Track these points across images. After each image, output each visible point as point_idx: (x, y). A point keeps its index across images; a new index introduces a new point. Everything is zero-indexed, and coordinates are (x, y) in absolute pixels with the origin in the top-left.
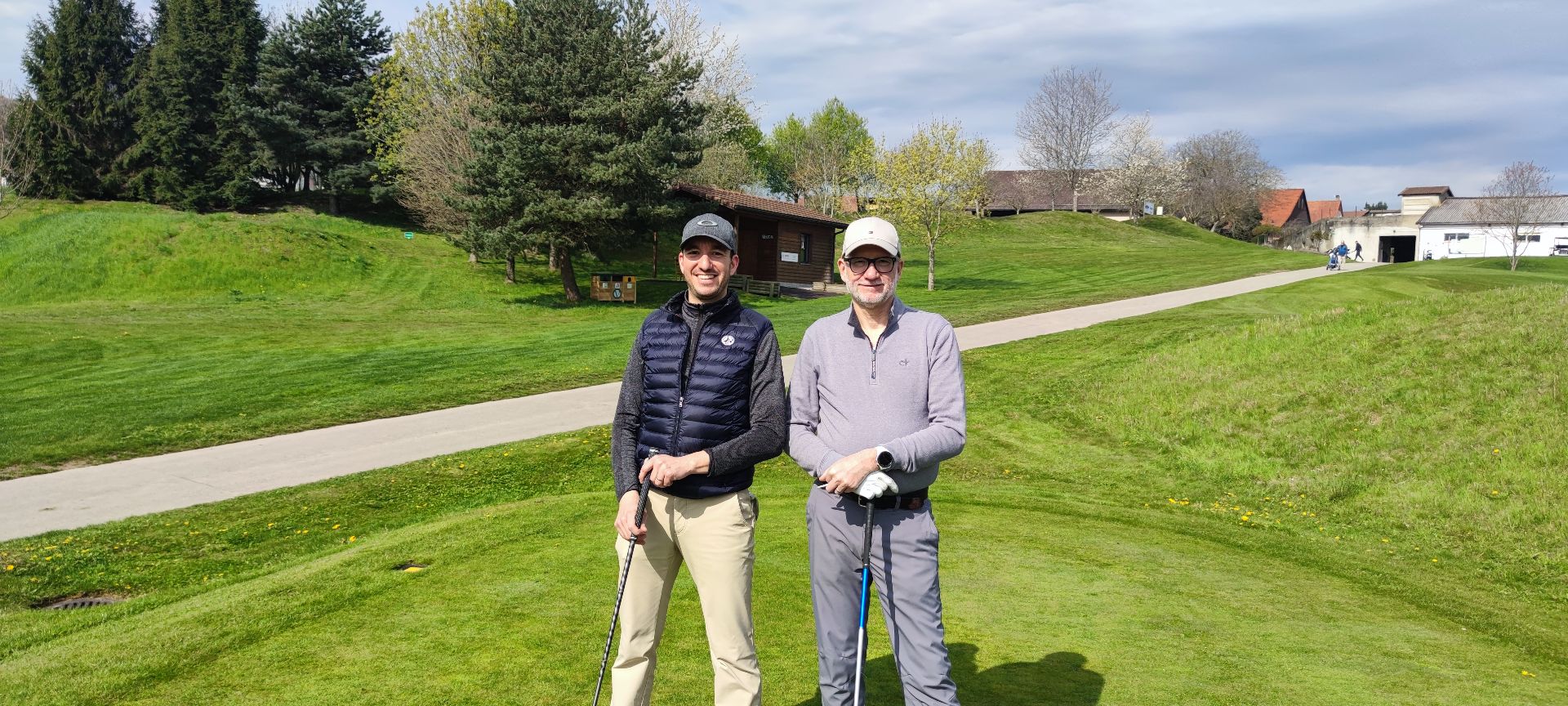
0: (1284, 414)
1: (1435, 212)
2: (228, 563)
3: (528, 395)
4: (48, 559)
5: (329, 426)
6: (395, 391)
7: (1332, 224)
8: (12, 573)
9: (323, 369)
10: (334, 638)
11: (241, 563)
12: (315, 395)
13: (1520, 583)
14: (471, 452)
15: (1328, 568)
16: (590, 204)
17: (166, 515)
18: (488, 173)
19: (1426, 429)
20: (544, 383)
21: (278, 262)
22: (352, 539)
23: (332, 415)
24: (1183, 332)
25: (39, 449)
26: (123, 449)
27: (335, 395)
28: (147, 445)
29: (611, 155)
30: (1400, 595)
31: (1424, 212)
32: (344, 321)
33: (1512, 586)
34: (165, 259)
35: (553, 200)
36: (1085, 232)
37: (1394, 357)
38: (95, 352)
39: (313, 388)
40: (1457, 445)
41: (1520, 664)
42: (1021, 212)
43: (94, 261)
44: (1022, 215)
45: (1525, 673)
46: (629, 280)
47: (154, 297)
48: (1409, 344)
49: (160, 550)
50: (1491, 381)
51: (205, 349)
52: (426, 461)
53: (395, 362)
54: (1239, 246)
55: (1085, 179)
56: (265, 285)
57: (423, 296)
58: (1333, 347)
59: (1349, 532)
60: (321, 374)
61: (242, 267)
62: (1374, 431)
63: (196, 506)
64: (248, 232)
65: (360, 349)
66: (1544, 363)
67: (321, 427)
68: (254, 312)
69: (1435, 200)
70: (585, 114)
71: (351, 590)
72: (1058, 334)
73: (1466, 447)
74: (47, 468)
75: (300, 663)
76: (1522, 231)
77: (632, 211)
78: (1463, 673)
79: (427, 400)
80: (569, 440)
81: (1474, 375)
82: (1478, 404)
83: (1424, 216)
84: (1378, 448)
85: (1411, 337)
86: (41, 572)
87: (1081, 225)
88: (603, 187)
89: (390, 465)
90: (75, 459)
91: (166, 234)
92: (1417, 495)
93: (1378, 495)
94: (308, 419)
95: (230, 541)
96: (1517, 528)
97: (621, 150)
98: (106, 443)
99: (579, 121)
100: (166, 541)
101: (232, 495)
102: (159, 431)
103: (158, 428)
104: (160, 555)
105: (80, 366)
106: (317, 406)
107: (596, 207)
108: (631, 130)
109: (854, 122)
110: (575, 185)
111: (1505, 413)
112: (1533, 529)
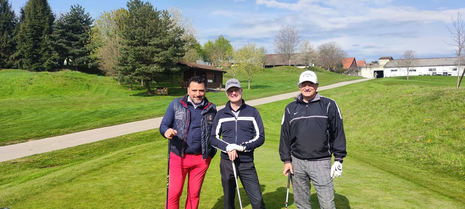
1: (388, 64)
2: (81, 159)
3: (143, 120)
5: (93, 129)
6: (108, 120)
7: (361, 68)
8: (33, 162)
9: (88, 115)
10: (123, 165)
11: (84, 159)
12: (87, 121)
14: (132, 134)
16: (154, 68)
18: (125, 60)
19: (361, 120)
20: (147, 117)
21: (64, 86)
23: (94, 126)
25: (21, 137)
26: (43, 136)
27: (92, 121)
28: (48, 135)
29: (159, 55)
31: (385, 64)
32: (86, 102)
34: (30, 86)
35: (144, 67)
36: (292, 72)
37: (359, 104)
38: (20, 113)
43: (9, 87)
44: (275, 67)
46: (165, 89)
47: (28, 97)
49: (63, 157)
51: (50, 111)
52: (122, 136)
53: (106, 113)
54: (336, 74)
55: (292, 57)
56: (60, 93)
57: (107, 95)
60: (86, 116)
61: (53, 88)
64: (54, 78)
65: (94, 110)
66: (389, 104)
67: (91, 129)
68: (59, 100)
69: (388, 60)
70: (152, 43)
71: (121, 158)
72: (281, 101)
74: (24, 141)
76: (410, 68)
77: (166, 70)
79: (117, 122)
80: (156, 130)
81: (374, 107)
82: (373, 114)
83: (385, 65)
86: (39, 162)
87: (291, 70)
88: (158, 63)
89: (113, 137)
90: (31, 139)
91: (30, 79)
94: (87, 128)
95: (79, 155)
96: (373, 140)
97: (163, 53)
98: (37, 135)
99: (150, 45)
100: (64, 155)
101: (76, 145)
102: (50, 131)
103: (49, 131)
104: (64, 158)
105: (17, 116)
106: (88, 124)
107: (156, 69)
108: (165, 47)
109: (227, 42)
110: (150, 63)
111: (378, 116)
112: (376, 140)
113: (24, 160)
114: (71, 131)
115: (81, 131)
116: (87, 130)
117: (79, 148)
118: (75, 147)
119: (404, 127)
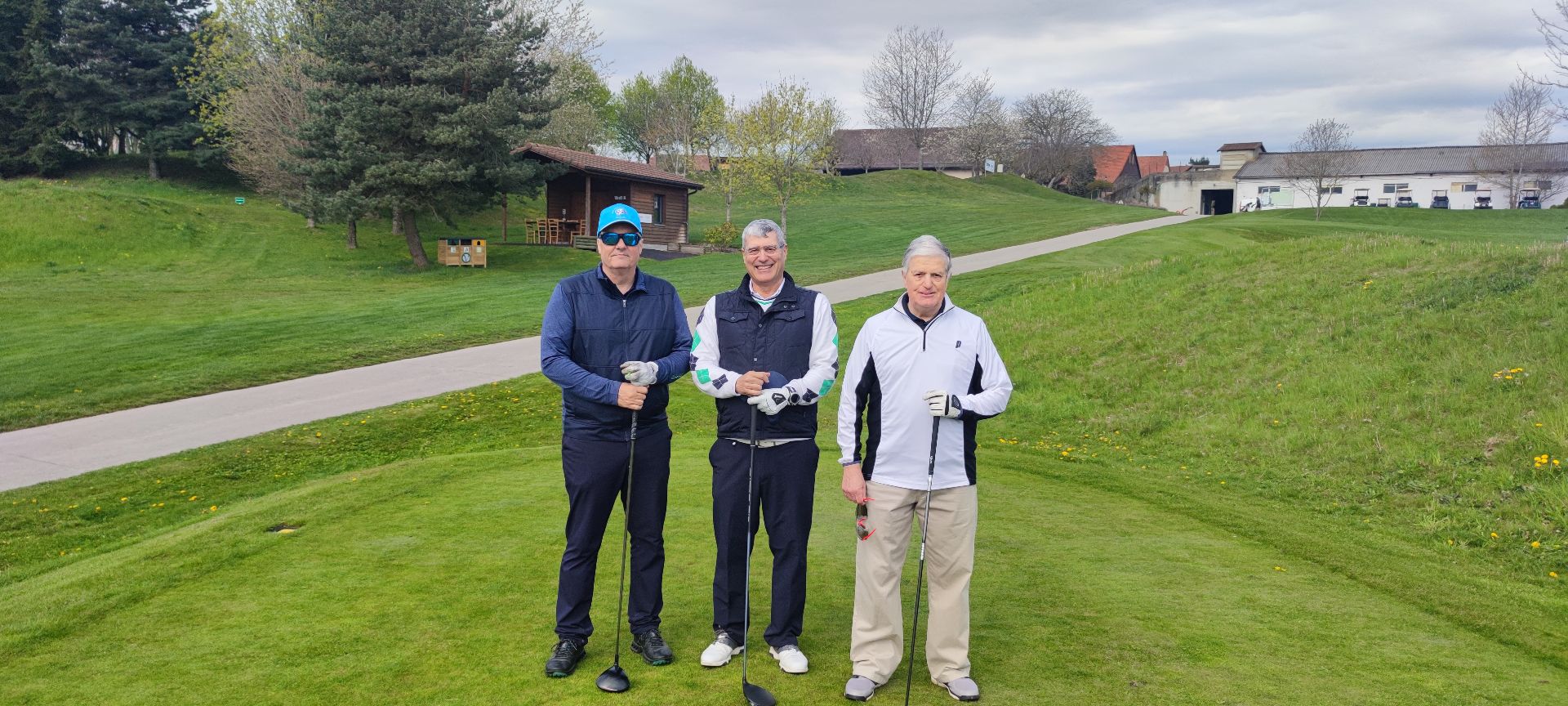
0: (1103, 358)
1: (1250, 167)
2: (83, 538)
3: (381, 362)
5: (173, 399)
6: (243, 361)
7: (1159, 179)
9: (161, 342)
10: (218, 594)
11: (98, 538)
12: (155, 369)
13: (1291, 499)
14: (327, 421)
15: (1129, 493)
16: (434, 168)
17: (9, 494)
18: (326, 135)
19: (1223, 369)
20: (396, 351)
21: (97, 231)
22: (213, 508)
23: (176, 389)
24: (1017, 285)
27: (176, 368)
29: (455, 117)
30: (1188, 513)
31: (1239, 167)
32: (175, 292)
33: (1284, 501)
35: (398, 164)
36: (930, 190)
37: (1200, 304)
39: (152, 361)
40: (1248, 381)
41: (1276, 561)
42: (870, 171)
44: (874, 173)
45: (1278, 568)
46: (479, 243)
48: (1213, 291)
50: (1280, 323)
51: (25, 325)
52: (281, 431)
53: (237, 333)
54: (1074, 201)
55: (930, 138)
56: (82, 255)
57: (260, 264)
58: (1149, 296)
59: (1154, 462)
60: (157, 348)
61: (56, 237)
62: (1180, 371)
63: (42, 484)
64: (61, 200)
65: (197, 321)
66: (1325, 306)
67: (166, 401)
68: (74, 285)
69: (1250, 155)
70: (425, 75)
71: (226, 552)
73: (1255, 383)
75: (188, 617)
76: (1325, 183)
77: (480, 173)
78: (1228, 571)
79: (275, 371)
80: (427, 406)
81: (1266, 318)
82: (1267, 345)
83: (1240, 171)
84: (1182, 387)
85: (1215, 286)
87: (926, 183)
88: (448, 150)
89: (244, 436)
92: (1212, 427)
93: (1181, 428)
94: (149, 394)
95: (83, 517)
96: (1292, 452)
97: (465, 110)
99: (420, 81)
100: (15, 519)
101: (77, 473)
104: (10, 533)
106: (158, 379)
107: (441, 170)
108: (476, 90)
109: (704, 81)
110: (417, 147)
111: (1289, 352)
112: (1305, 452)
114: (78, 409)
115: (120, 408)
116: (148, 403)
117: (90, 485)
118: (75, 478)
119: (1414, 399)
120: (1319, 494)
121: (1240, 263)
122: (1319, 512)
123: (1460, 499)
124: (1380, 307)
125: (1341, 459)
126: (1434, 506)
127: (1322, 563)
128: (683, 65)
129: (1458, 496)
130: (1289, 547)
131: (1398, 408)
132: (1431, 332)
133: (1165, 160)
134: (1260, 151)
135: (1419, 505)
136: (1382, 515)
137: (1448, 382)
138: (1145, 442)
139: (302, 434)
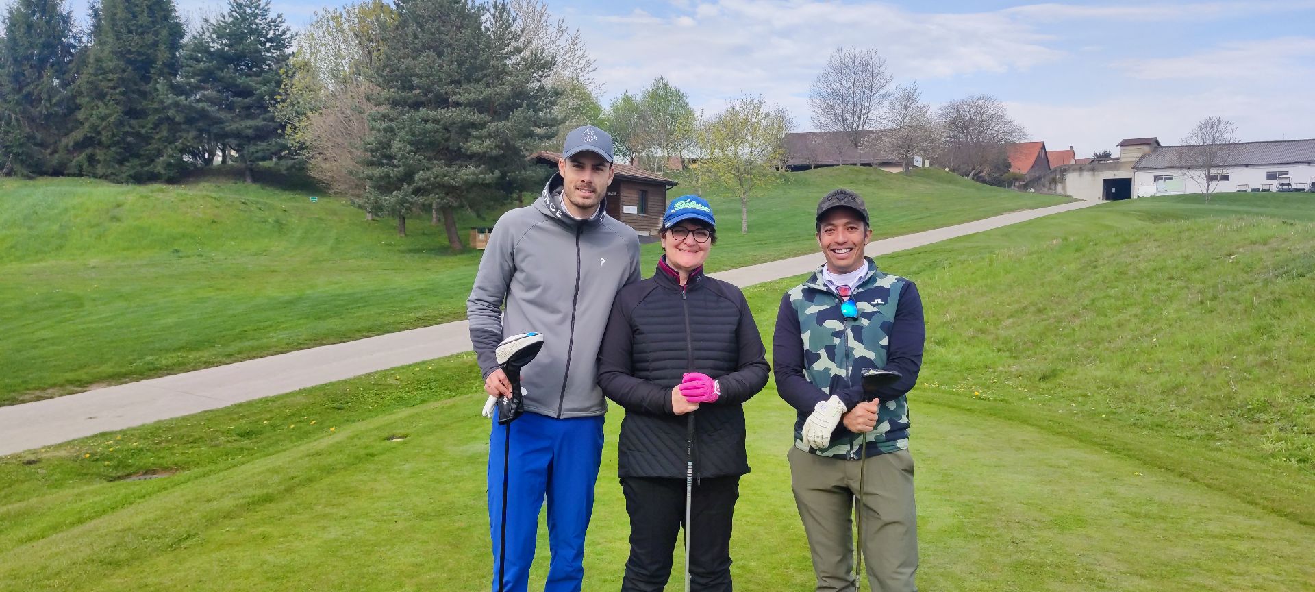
0: (1011, 320)
1: (1146, 159)
2: (242, 449)
3: (436, 324)
4: (111, 449)
5: (286, 352)
6: (333, 324)
7: (1065, 170)
8: (89, 459)
9: (271, 309)
10: (365, 478)
11: (252, 449)
12: (270, 329)
13: (1159, 428)
14: (402, 367)
15: (1026, 422)
16: (468, 173)
17: (184, 418)
18: (384, 148)
19: (1109, 328)
20: (447, 315)
21: (210, 225)
22: (332, 429)
23: (288, 344)
24: (941, 260)
25: (70, 376)
27: (285, 329)
28: (151, 370)
29: (484, 132)
30: (1071, 435)
31: (1137, 160)
32: (272, 271)
33: (1152, 429)
34: (115, 225)
35: (438, 170)
36: (867, 182)
37: (1092, 275)
38: (77, 302)
39: (267, 323)
40: (1129, 337)
41: (1136, 469)
42: (814, 167)
43: (55, 227)
44: (816, 170)
47: (108, 257)
48: (1104, 265)
49: (188, 442)
50: (1156, 291)
51: (166, 297)
52: (370, 375)
54: (992, 190)
55: (867, 139)
56: (200, 244)
57: (332, 249)
58: (1050, 269)
59: (1049, 400)
60: (269, 314)
61: (179, 230)
62: (1074, 330)
63: (206, 412)
64: (183, 201)
65: (293, 293)
66: (1197, 276)
68: (195, 266)
69: (1146, 149)
70: (462, 99)
71: (362, 452)
73: (1135, 339)
74: (79, 389)
75: (352, 492)
76: (1213, 172)
77: (504, 175)
78: (1096, 475)
79: (358, 331)
81: (1146, 286)
82: (1146, 308)
83: (1137, 162)
84: (1074, 342)
85: (1106, 261)
86: (110, 458)
87: (864, 176)
88: (478, 158)
89: (343, 378)
90: (97, 382)
91: (114, 205)
92: (1098, 374)
93: (1072, 375)
94: (269, 348)
95: (238, 435)
96: (1163, 392)
97: (493, 126)
98: (117, 370)
99: (457, 104)
100: (191, 436)
101: (229, 404)
102: (157, 360)
103: (155, 358)
104: (190, 445)
105: (70, 313)
106: (274, 337)
107: (473, 174)
108: (501, 110)
109: (678, 96)
110: (456, 156)
111: (1164, 313)
112: (1173, 392)
113: (63, 453)
114: (220, 359)
115: (249, 358)
116: (268, 355)
117: (239, 413)
118: (227, 408)
119: (1265, 350)
120: (1183, 425)
121: (1126, 242)
122: (1181, 438)
123: (1296, 428)
124: (1242, 277)
125: (1202, 398)
126: (1274, 433)
127: (1172, 471)
128: (661, 84)
129: (1295, 426)
130: (1148, 459)
131: (1251, 358)
132: (1283, 297)
133: (1071, 153)
134: (1156, 145)
135: (1263, 433)
136: (1231, 440)
137: (1293, 336)
138: (1043, 385)
139: (385, 376)
